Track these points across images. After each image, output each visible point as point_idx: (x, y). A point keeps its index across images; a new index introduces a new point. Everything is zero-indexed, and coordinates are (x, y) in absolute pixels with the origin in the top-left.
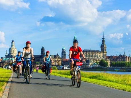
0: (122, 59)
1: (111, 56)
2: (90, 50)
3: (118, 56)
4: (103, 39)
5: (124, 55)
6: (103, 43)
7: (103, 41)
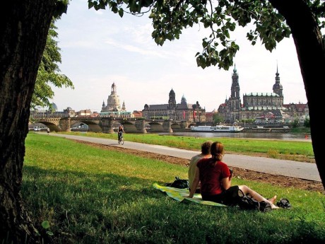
6: (277, 82)
7: (277, 79)
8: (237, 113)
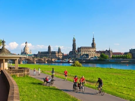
0: (108, 53)
1: (100, 51)
2: (85, 47)
3: (105, 51)
4: (93, 39)
5: (109, 50)
6: (93, 42)
7: (93, 41)
8: (75, 55)
